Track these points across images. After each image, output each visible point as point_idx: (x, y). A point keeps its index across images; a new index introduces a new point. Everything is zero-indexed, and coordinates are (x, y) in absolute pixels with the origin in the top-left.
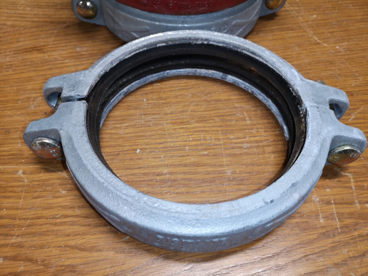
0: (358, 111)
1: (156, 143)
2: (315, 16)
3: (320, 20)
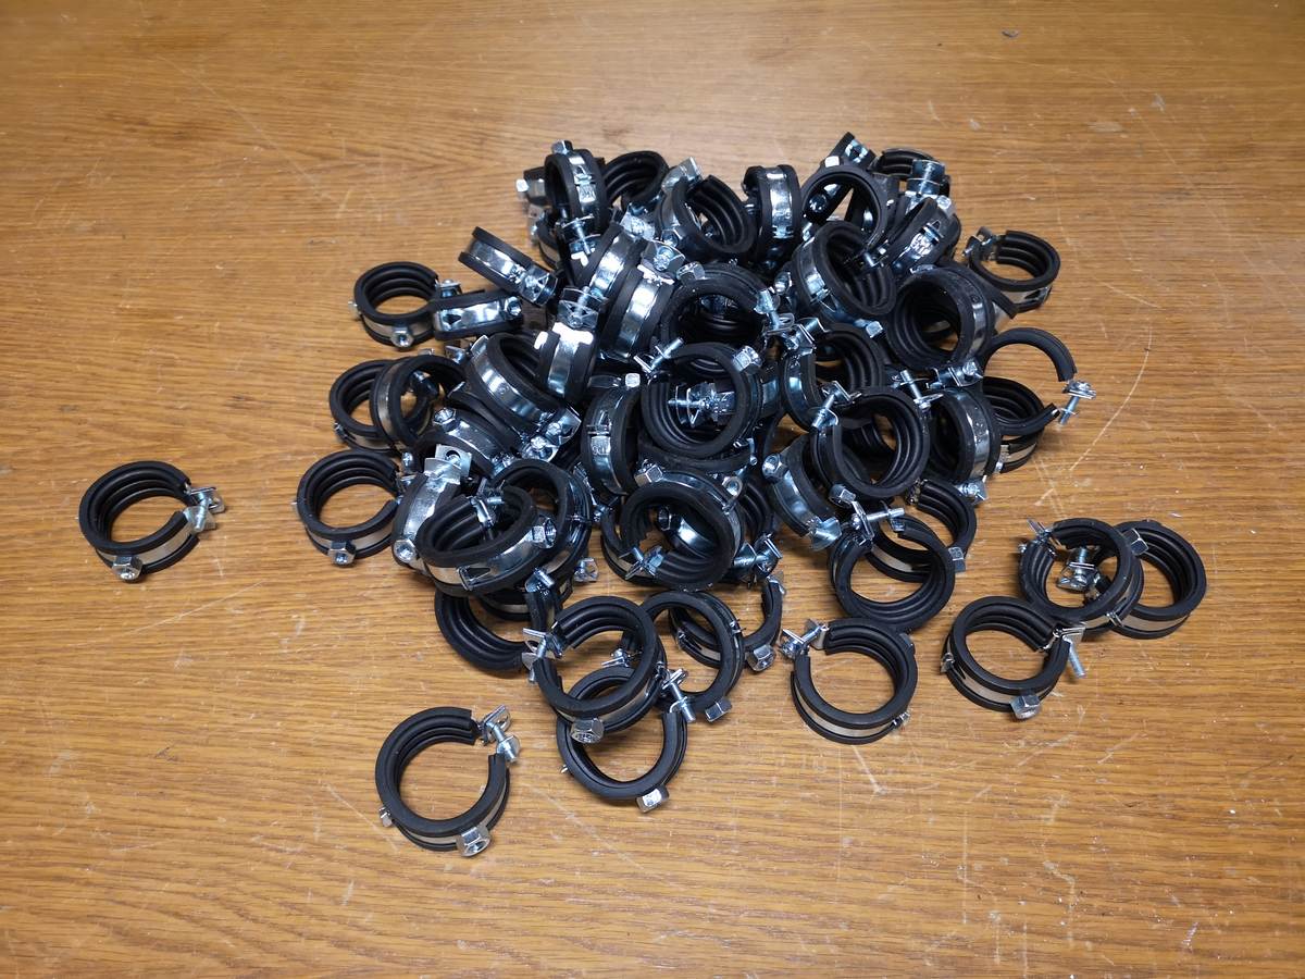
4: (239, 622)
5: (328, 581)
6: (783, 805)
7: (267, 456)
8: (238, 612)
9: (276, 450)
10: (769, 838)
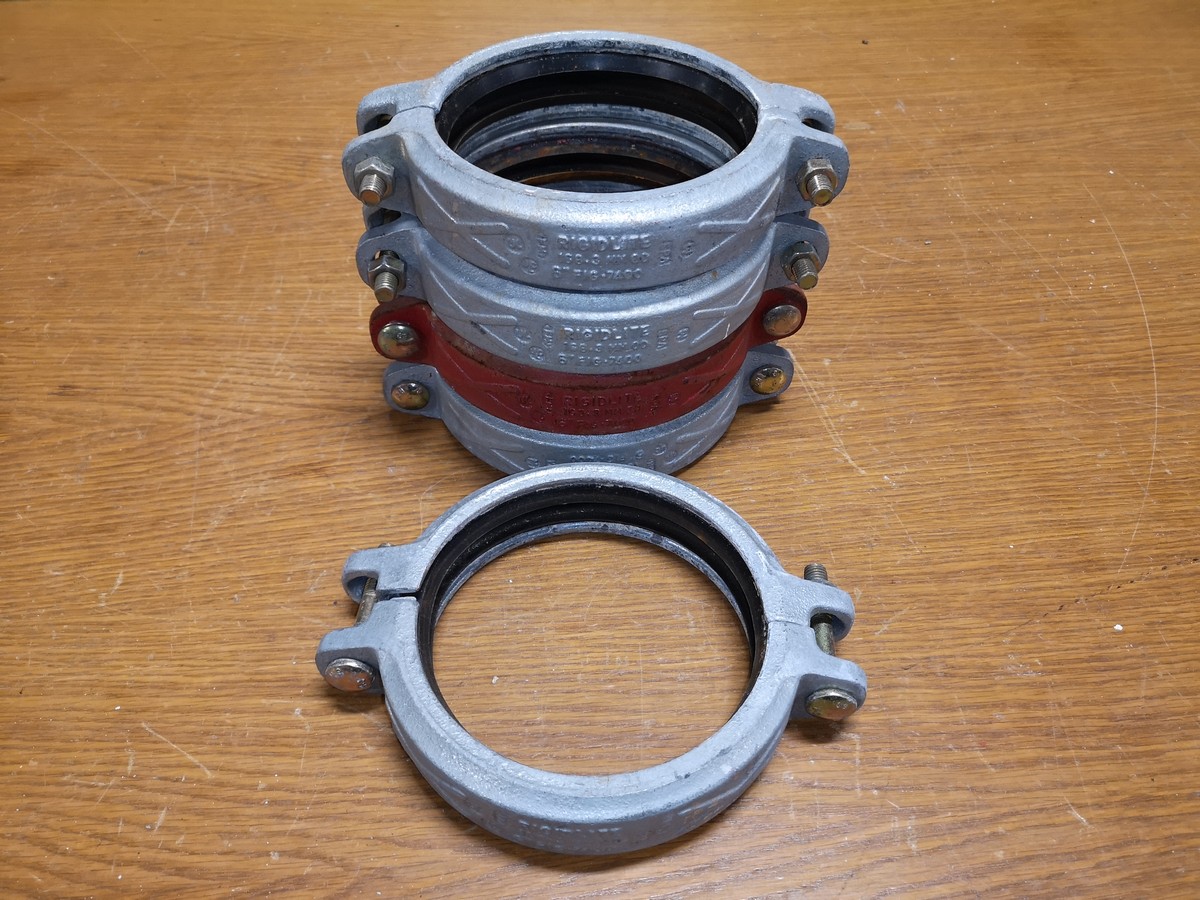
0: (898, 615)
1: (527, 666)
2: (854, 404)
3: (864, 413)
4: (57, 583)
5: (147, 539)
6: (588, 699)
7: (91, 435)
8: (57, 573)
9: (99, 429)
10: (575, 729)
